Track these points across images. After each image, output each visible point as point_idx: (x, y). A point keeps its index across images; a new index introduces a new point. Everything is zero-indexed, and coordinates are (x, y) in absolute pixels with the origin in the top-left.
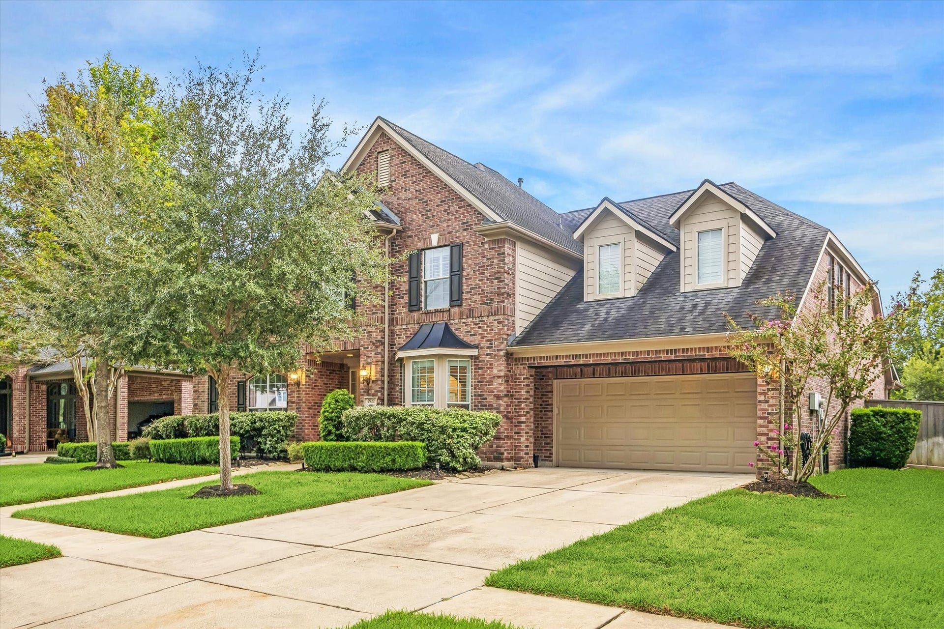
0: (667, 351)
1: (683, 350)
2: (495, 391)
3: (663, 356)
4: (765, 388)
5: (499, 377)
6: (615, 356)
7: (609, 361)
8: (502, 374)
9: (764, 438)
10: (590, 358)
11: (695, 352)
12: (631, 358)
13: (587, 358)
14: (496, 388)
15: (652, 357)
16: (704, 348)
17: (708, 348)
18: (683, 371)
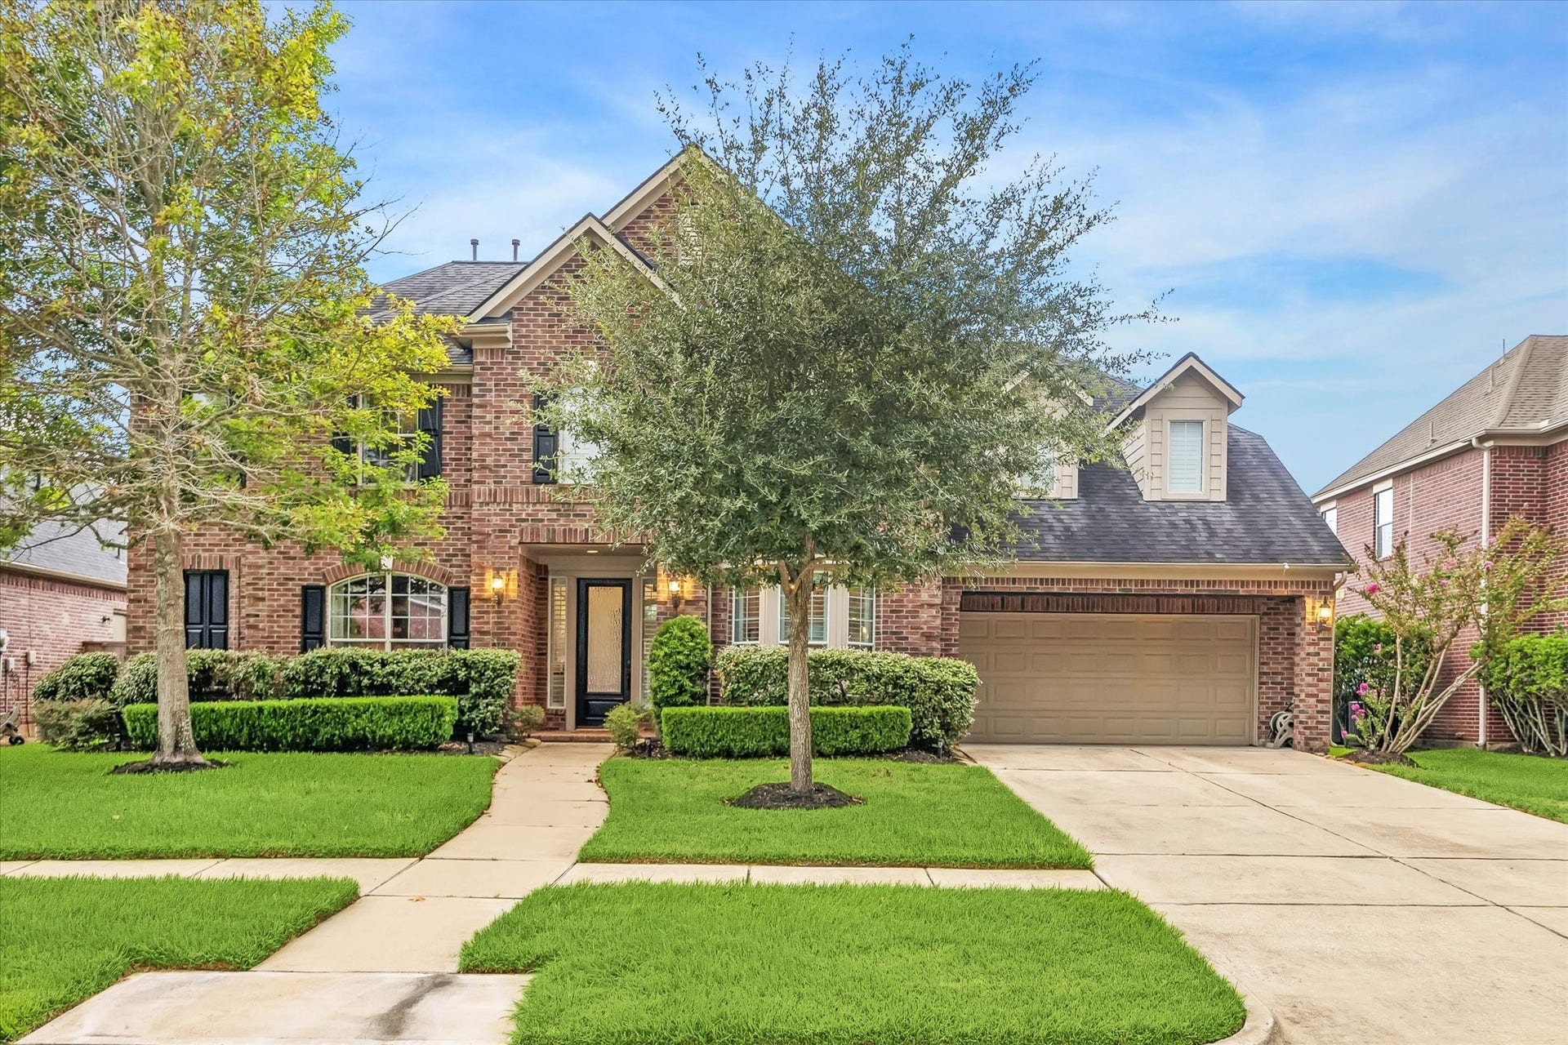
0: (1186, 582)
1: (1209, 582)
2: (925, 627)
3: (1180, 589)
4: (1315, 638)
5: (931, 606)
6: (1109, 584)
7: (1100, 592)
8: (938, 601)
9: (1313, 701)
10: (1069, 584)
11: (1225, 586)
12: (1134, 589)
13: (1064, 584)
14: (925, 623)
15: (1166, 589)
16: (1237, 582)
17: (1242, 582)
18: (1158, 609)
